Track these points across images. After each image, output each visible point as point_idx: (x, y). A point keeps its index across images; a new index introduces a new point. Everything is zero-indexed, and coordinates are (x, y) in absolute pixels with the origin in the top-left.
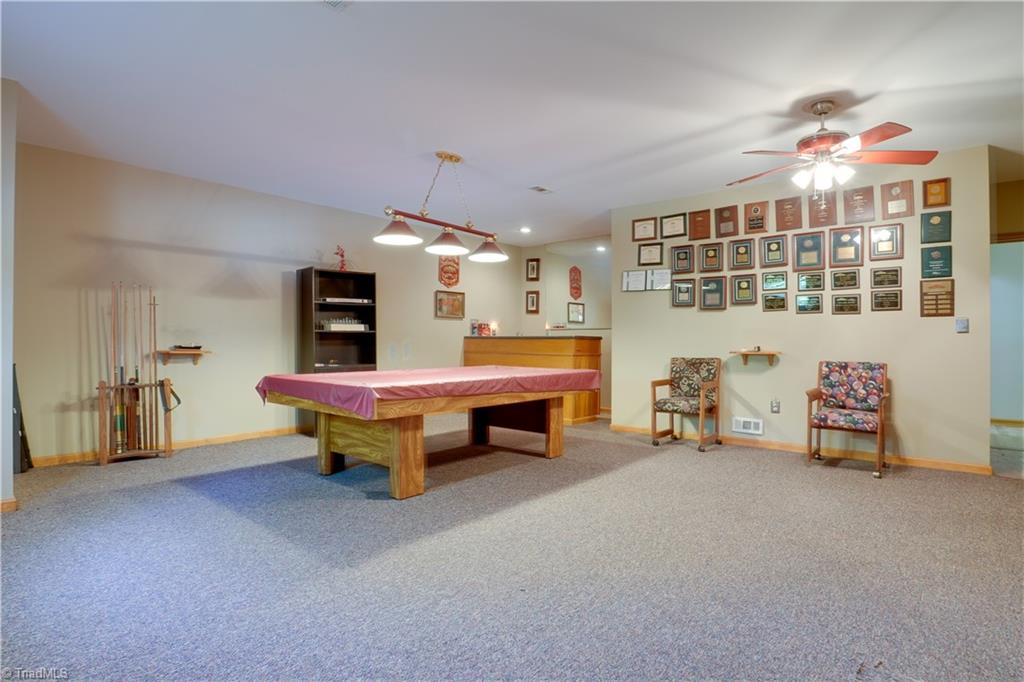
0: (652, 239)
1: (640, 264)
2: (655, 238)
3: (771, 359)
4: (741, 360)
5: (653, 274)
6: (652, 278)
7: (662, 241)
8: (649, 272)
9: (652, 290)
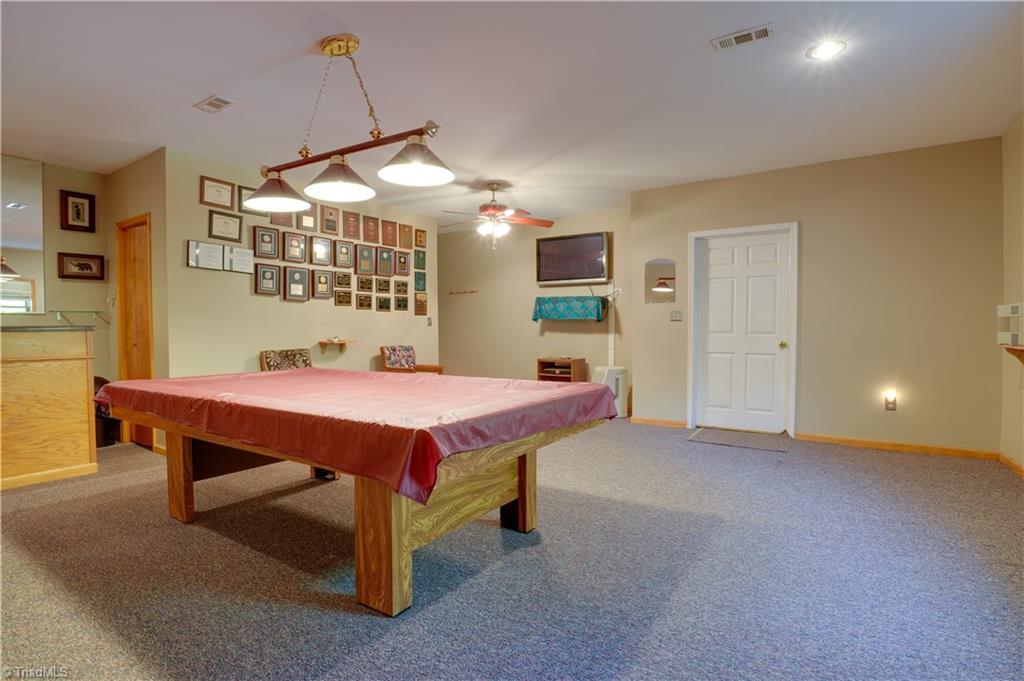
0: (227, 208)
1: (211, 235)
2: (231, 208)
3: (341, 347)
4: (319, 349)
5: (231, 250)
6: (232, 256)
7: (240, 214)
8: (227, 249)
9: (231, 271)
